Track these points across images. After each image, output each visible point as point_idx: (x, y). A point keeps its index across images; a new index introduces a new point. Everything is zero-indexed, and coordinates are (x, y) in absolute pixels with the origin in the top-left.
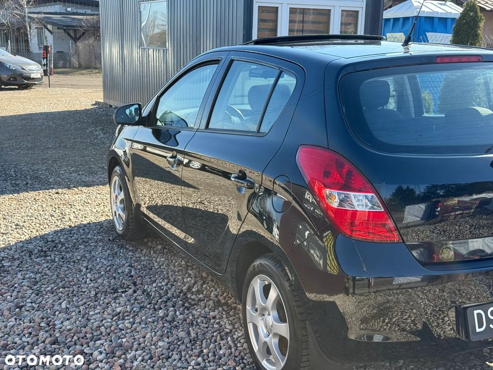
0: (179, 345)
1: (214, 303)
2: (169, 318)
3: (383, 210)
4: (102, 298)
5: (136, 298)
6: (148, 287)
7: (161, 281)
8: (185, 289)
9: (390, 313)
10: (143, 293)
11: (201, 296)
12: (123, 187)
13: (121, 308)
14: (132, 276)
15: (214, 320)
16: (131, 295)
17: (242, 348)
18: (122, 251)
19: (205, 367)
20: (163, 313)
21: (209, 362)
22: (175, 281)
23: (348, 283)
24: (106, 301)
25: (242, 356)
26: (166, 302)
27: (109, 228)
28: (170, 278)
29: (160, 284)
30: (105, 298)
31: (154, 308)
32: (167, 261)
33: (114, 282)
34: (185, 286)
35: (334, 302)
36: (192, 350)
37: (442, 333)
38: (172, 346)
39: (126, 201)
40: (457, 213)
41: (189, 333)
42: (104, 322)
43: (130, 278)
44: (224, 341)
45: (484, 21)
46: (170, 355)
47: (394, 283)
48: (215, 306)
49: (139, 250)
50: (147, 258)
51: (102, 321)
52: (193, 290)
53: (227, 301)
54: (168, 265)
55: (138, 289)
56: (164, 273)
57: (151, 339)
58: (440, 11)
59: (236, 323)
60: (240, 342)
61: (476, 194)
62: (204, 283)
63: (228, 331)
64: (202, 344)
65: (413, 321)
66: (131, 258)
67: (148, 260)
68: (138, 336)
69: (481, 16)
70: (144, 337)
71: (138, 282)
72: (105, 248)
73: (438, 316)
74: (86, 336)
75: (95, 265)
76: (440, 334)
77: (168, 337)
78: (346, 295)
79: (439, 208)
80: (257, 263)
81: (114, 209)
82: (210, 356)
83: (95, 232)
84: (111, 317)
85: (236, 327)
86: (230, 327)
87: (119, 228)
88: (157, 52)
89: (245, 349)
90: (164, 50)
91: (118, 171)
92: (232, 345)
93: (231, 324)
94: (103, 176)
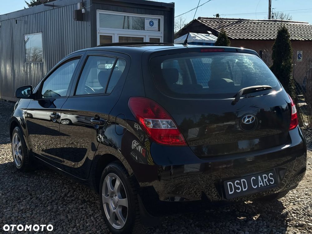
0: (61, 223)
1: (81, 201)
2: (54, 210)
3: (177, 128)
4: (11, 203)
5: (32, 201)
6: (40, 196)
7: (47, 192)
8: (63, 195)
9: (182, 189)
10: (37, 199)
11: (73, 198)
12: (21, 139)
13: (23, 207)
14: (29, 191)
15: (82, 210)
16: (29, 200)
17: (100, 221)
18: (21, 178)
19: (78, 233)
20: (50, 208)
21: (81, 230)
22: (56, 191)
23: (160, 173)
24: (13, 204)
25: (100, 226)
26: (51, 202)
27: (11, 167)
28: (53, 190)
29: (47, 194)
30: (12, 203)
31: (44, 206)
32: (50, 182)
33: (17, 195)
34: (63, 193)
35: (152, 186)
36: (70, 225)
37: (211, 198)
38: (57, 224)
39: (23, 148)
40: (216, 133)
41: (67, 217)
42: (13, 214)
43: (27, 192)
44: (89, 219)
45: (230, 43)
46: (56, 228)
47: (184, 172)
48: (82, 202)
49: (32, 177)
50: (37, 181)
51: (12, 214)
52: (68, 195)
53: (89, 199)
54: (51, 184)
55: (33, 197)
56: (49, 187)
57: (44, 221)
58: (206, 39)
59: (95, 210)
60: (98, 219)
61: (226, 122)
62: (74, 191)
63: (91, 214)
64: (76, 222)
65: (195, 192)
66: (27, 181)
67: (38, 182)
68: (35, 221)
69: (228, 40)
70: (39, 221)
71: (33, 193)
72: (10, 177)
73: (209, 189)
74: (3, 222)
75: (4, 186)
76: (210, 199)
77: (54, 220)
78: (159, 181)
79: (207, 130)
80: (107, 167)
81: (15, 153)
82: (81, 227)
83: (2, 169)
84: (17, 212)
85: (95, 212)
86: (92, 212)
87: (18, 165)
88: (36, 65)
89: (101, 222)
90: (41, 64)
91: (17, 130)
92: (94, 221)
93: (93, 210)
94: (4, 139)
